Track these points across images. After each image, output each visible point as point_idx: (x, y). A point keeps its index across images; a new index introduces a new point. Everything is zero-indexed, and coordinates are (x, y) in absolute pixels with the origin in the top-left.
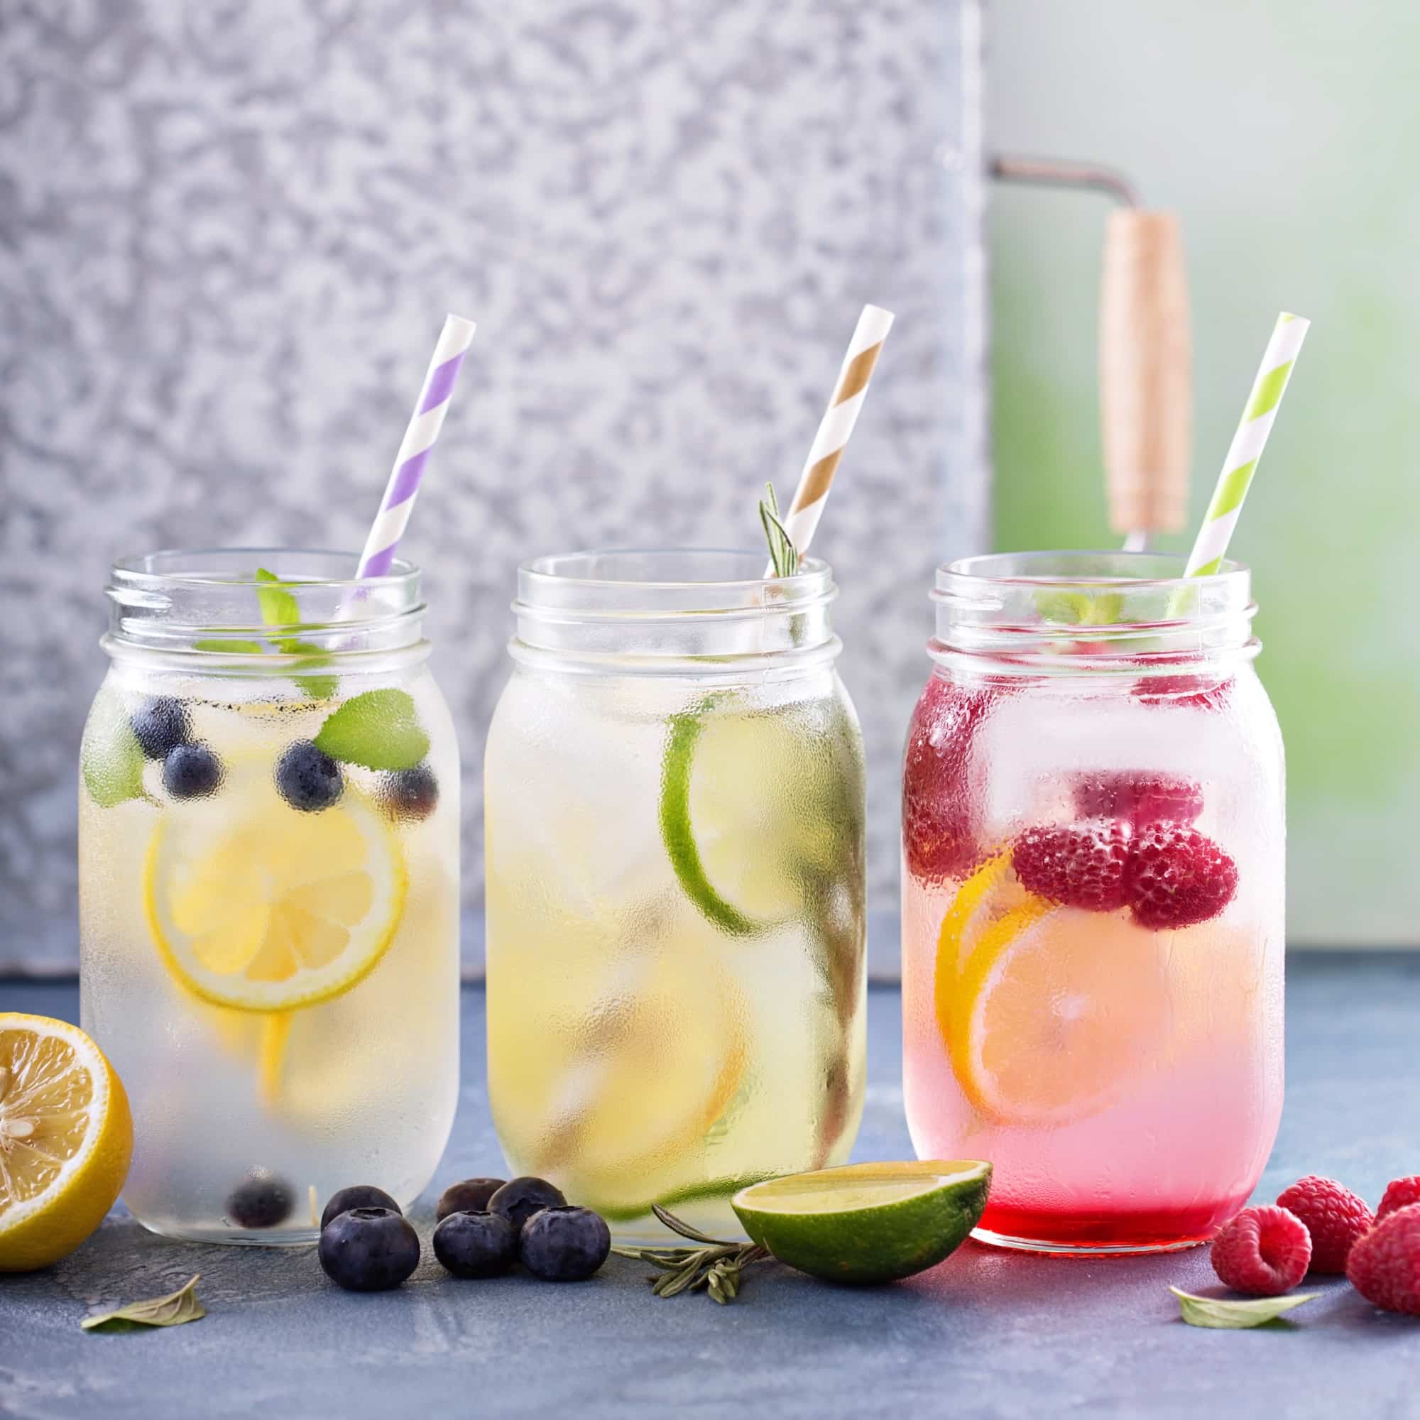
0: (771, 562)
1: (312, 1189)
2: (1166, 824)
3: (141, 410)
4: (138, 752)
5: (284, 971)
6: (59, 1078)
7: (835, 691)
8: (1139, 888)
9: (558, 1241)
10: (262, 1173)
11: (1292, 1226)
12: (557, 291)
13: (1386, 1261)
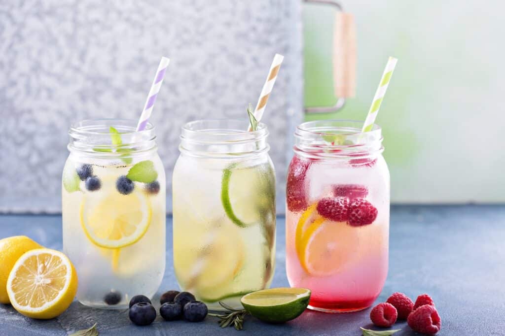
0: (250, 124)
1: (127, 296)
2: (359, 199)
3: (76, 62)
4: (78, 178)
5: (119, 237)
6: (58, 267)
7: (268, 161)
8: (351, 216)
9: (193, 312)
10: (113, 290)
11: (392, 309)
12: (186, 31)
13: (418, 320)
